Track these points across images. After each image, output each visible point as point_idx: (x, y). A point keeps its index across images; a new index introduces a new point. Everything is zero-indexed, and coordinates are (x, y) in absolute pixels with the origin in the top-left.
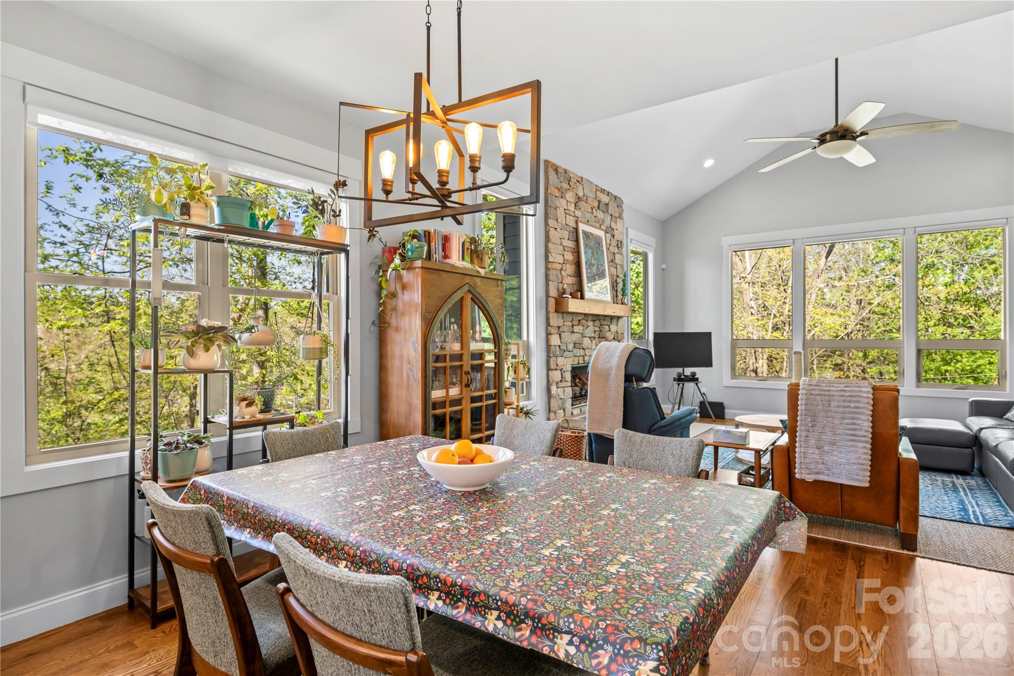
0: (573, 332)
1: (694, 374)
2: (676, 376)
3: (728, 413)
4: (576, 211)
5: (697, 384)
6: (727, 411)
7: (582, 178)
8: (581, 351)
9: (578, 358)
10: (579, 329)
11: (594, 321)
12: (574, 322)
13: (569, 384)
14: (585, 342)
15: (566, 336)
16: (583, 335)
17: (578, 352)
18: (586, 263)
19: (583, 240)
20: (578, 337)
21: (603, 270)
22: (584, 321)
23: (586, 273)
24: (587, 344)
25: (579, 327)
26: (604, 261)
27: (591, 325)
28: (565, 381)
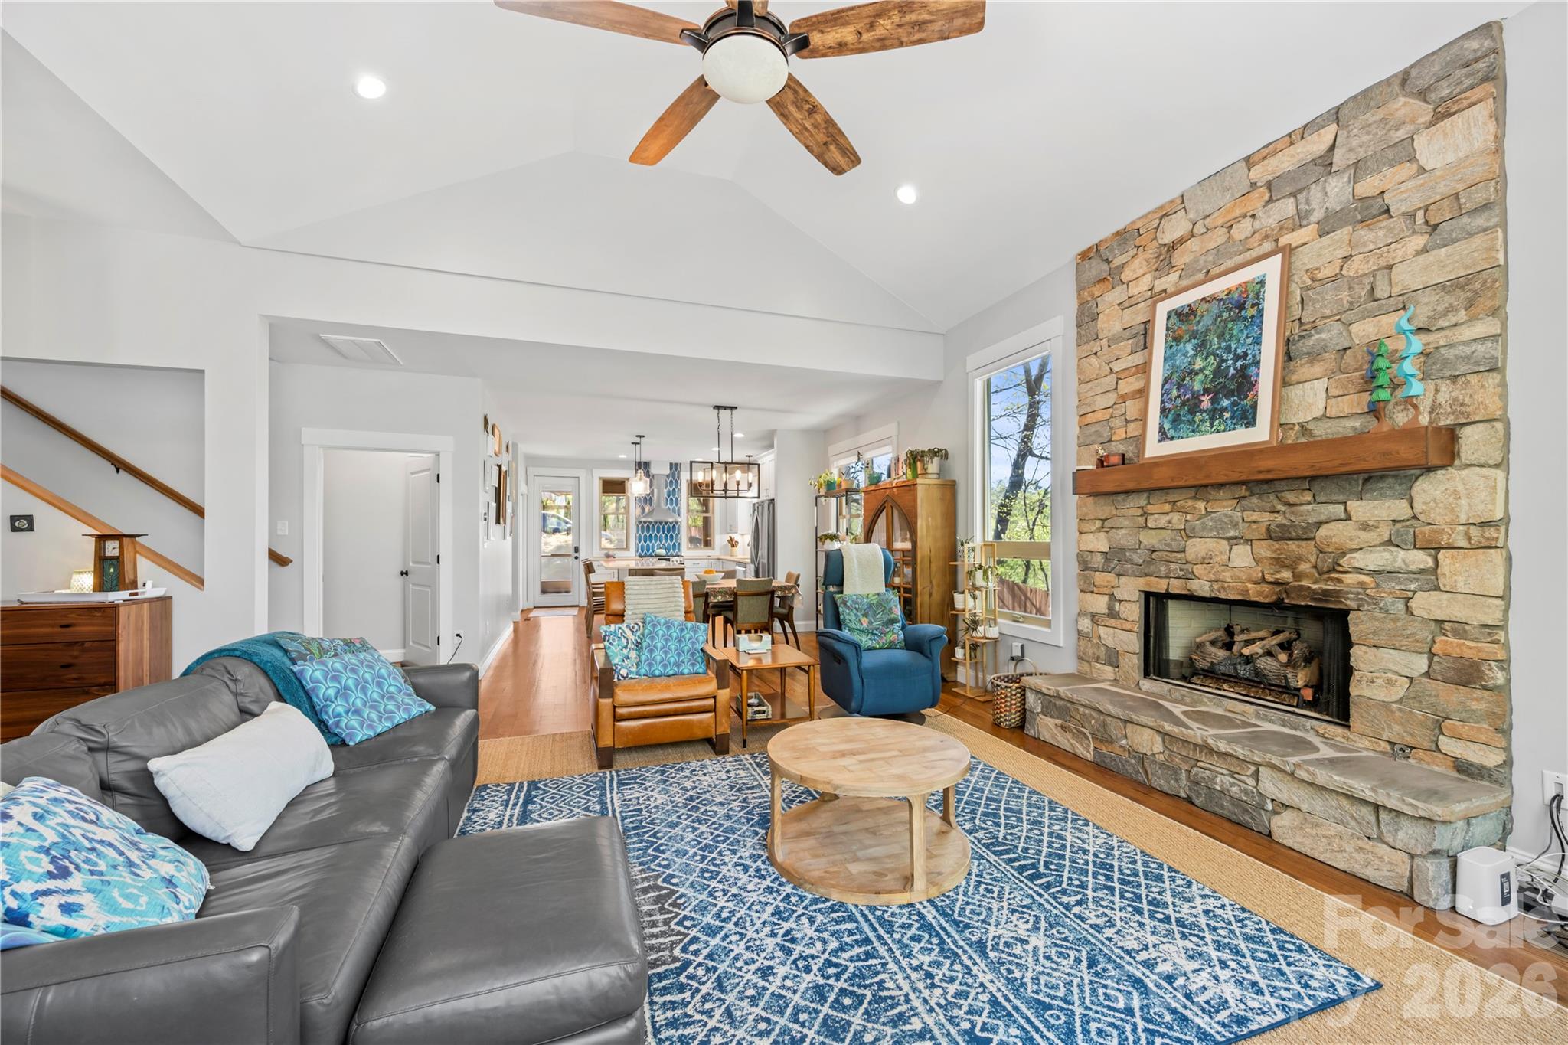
0: (1146, 527)
4: (1158, 283)
7: (1183, 195)
8: (1173, 566)
9: (1165, 581)
10: (1169, 522)
11: (1240, 498)
12: (1151, 509)
13: (1128, 626)
14: (1196, 548)
15: (1123, 536)
16: (1188, 534)
17: (1163, 569)
18: (1166, 381)
19: (1164, 332)
20: (1161, 538)
21: (1244, 367)
22: (1190, 503)
23: (1163, 402)
24: (1202, 554)
25: (1168, 518)
26: (1258, 341)
27: (1224, 507)
28: (1120, 618)
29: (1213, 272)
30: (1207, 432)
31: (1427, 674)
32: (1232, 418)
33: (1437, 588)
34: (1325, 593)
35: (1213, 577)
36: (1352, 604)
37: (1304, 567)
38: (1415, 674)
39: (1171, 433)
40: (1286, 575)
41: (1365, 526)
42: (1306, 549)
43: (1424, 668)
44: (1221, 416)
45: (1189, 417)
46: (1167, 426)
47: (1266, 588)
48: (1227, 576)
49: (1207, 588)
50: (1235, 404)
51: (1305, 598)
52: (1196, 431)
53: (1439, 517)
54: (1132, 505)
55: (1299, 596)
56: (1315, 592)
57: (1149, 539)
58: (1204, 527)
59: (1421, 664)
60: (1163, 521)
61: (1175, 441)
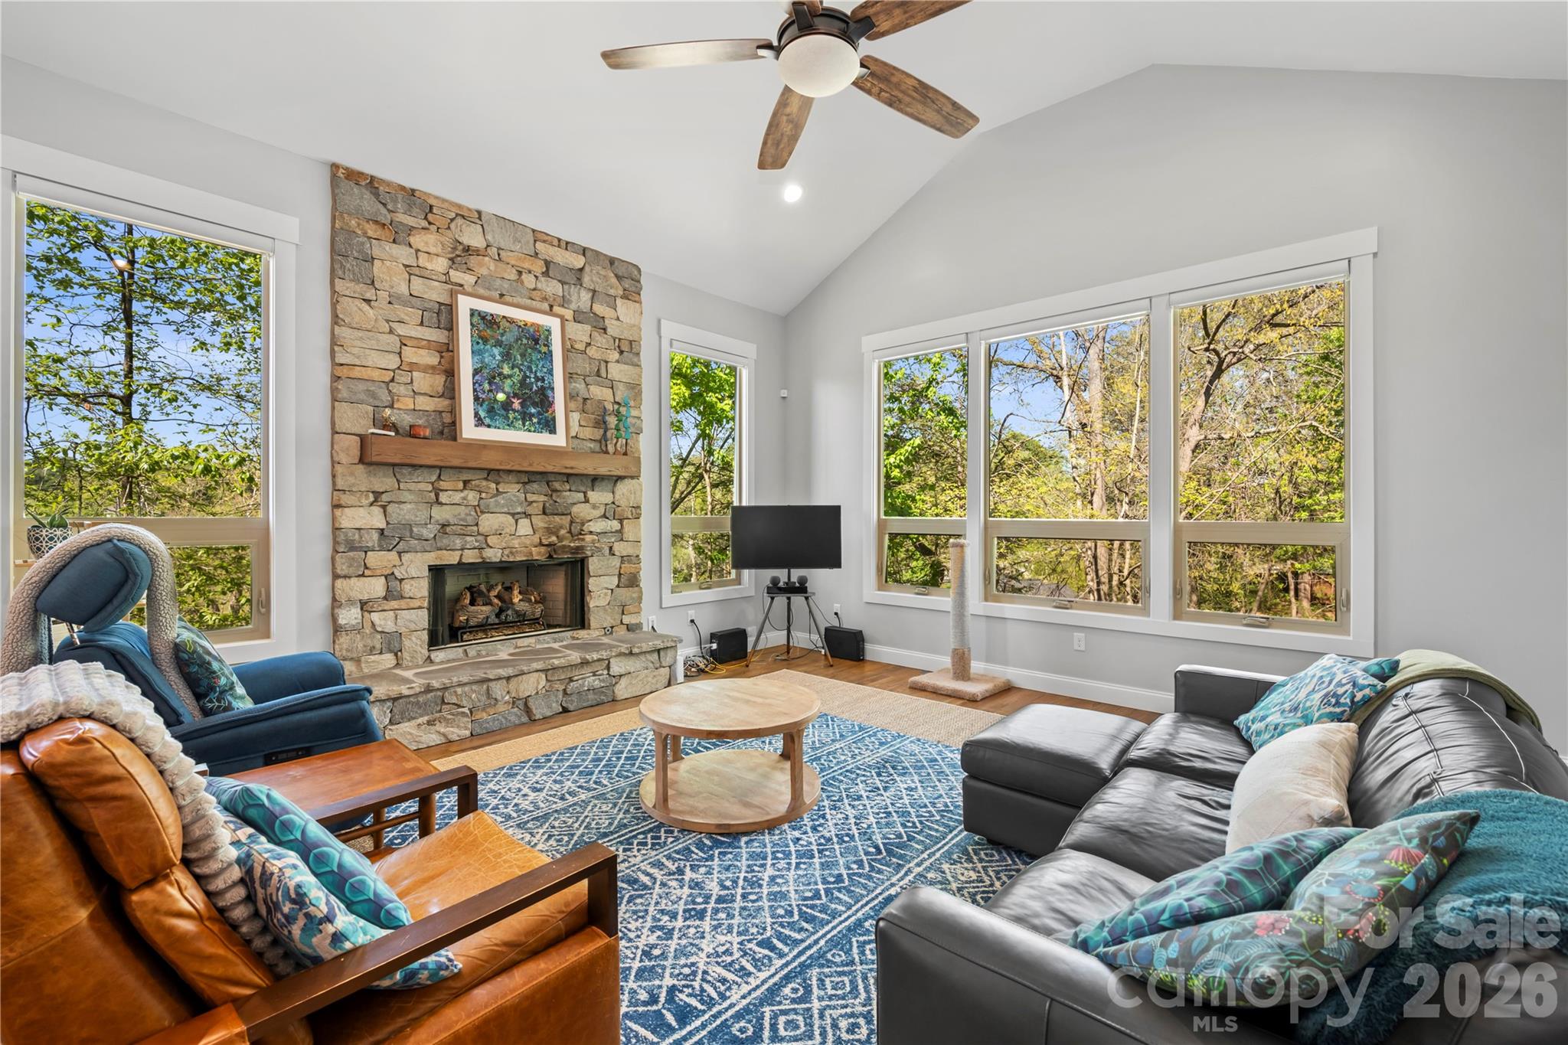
0: (438, 502)
1: (803, 581)
2: (768, 583)
3: (875, 651)
4: (452, 272)
5: (807, 598)
6: (868, 647)
7: (479, 213)
8: (468, 539)
9: (458, 553)
10: (464, 498)
11: (525, 483)
12: (443, 485)
13: (417, 603)
14: (488, 522)
15: (407, 511)
16: (480, 509)
17: (458, 541)
18: (476, 372)
19: (469, 327)
20: (456, 513)
21: (543, 389)
22: (484, 483)
23: (475, 390)
24: (496, 526)
25: (462, 495)
26: (551, 372)
27: (512, 490)
28: (402, 597)
29: (507, 298)
30: (520, 429)
31: (618, 586)
32: (539, 423)
33: (622, 540)
34: (578, 548)
35: (504, 545)
36: (589, 553)
37: (563, 532)
38: (613, 587)
39: (487, 421)
40: (554, 539)
41: (594, 507)
42: (566, 520)
43: (616, 582)
44: (531, 420)
45: (503, 412)
46: (482, 414)
47: (543, 549)
48: (516, 543)
49: (499, 555)
50: (539, 413)
51: (566, 553)
52: (511, 425)
53: (623, 503)
54: (420, 479)
55: (564, 552)
56: (572, 548)
57: (439, 514)
58: (497, 504)
59: (615, 581)
60: (458, 497)
61: (492, 430)
